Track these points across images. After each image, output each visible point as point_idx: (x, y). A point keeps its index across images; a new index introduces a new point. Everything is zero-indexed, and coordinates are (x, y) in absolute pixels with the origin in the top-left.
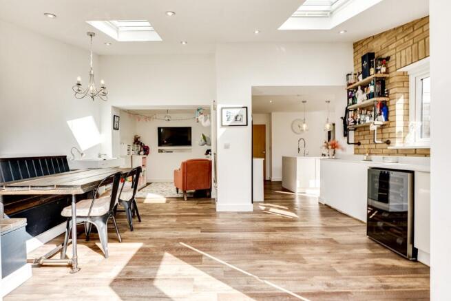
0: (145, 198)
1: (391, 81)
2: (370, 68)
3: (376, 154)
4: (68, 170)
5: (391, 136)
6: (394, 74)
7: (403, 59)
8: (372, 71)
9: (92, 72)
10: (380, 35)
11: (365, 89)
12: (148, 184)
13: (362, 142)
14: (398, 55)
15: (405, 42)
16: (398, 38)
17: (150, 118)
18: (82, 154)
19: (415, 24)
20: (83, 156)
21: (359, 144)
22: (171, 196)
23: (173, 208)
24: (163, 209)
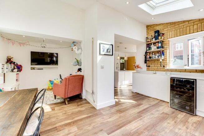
1: (165, 43)
2: (159, 36)
3: (158, 71)
5: (165, 64)
6: (166, 40)
7: (171, 35)
8: (160, 38)
10: (160, 24)
11: (155, 45)
13: (150, 66)
14: (168, 33)
15: (171, 29)
16: (168, 27)
19: (176, 23)
21: (149, 66)
22: (51, 103)
23: (62, 114)
24: (56, 118)
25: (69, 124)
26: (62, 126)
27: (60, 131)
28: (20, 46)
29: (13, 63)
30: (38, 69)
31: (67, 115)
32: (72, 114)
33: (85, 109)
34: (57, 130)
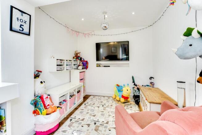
12: (85, 98)
17: (89, 34)
28: (85, 37)
29: (79, 58)
30: (104, 66)
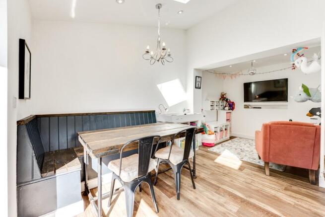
0: (218, 155)
4: (155, 121)
9: (159, 39)
12: (231, 138)
17: (235, 75)
18: (166, 109)
20: (167, 110)
22: (249, 161)
23: (243, 181)
24: (231, 179)
25: (235, 197)
26: (225, 191)
27: (219, 194)
28: (232, 78)
29: (226, 99)
30: (254, 108)
31: (246, 186)
32: (258, 191)
33: (293, 204)
34: (217, 190)
